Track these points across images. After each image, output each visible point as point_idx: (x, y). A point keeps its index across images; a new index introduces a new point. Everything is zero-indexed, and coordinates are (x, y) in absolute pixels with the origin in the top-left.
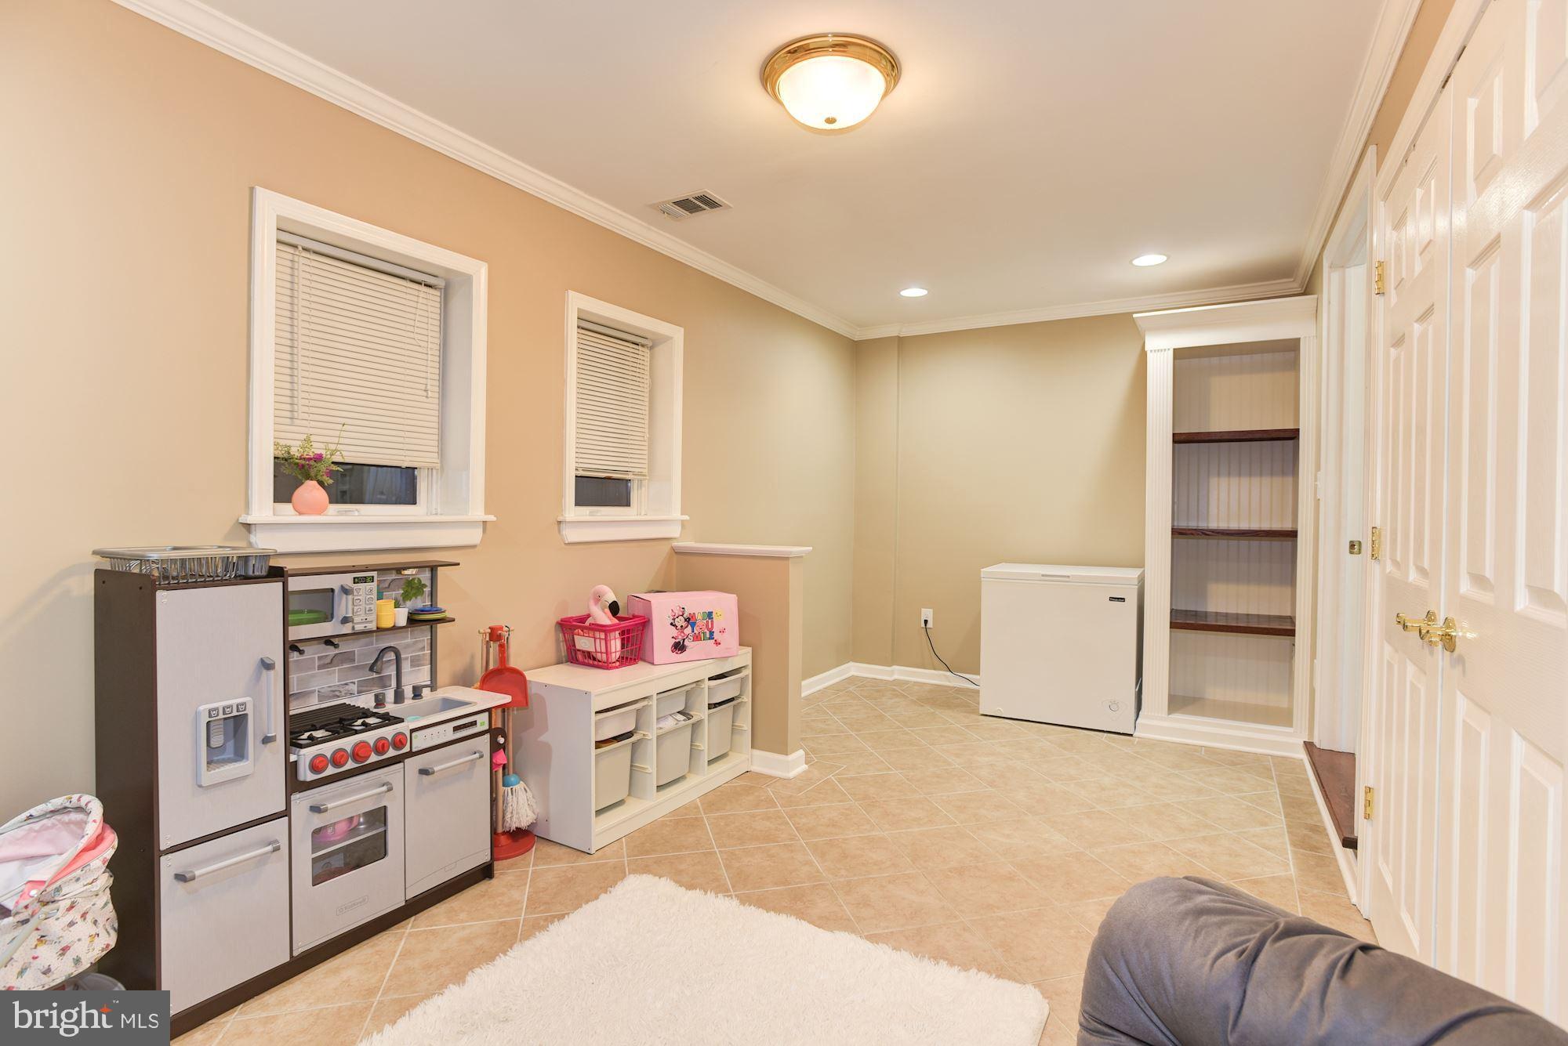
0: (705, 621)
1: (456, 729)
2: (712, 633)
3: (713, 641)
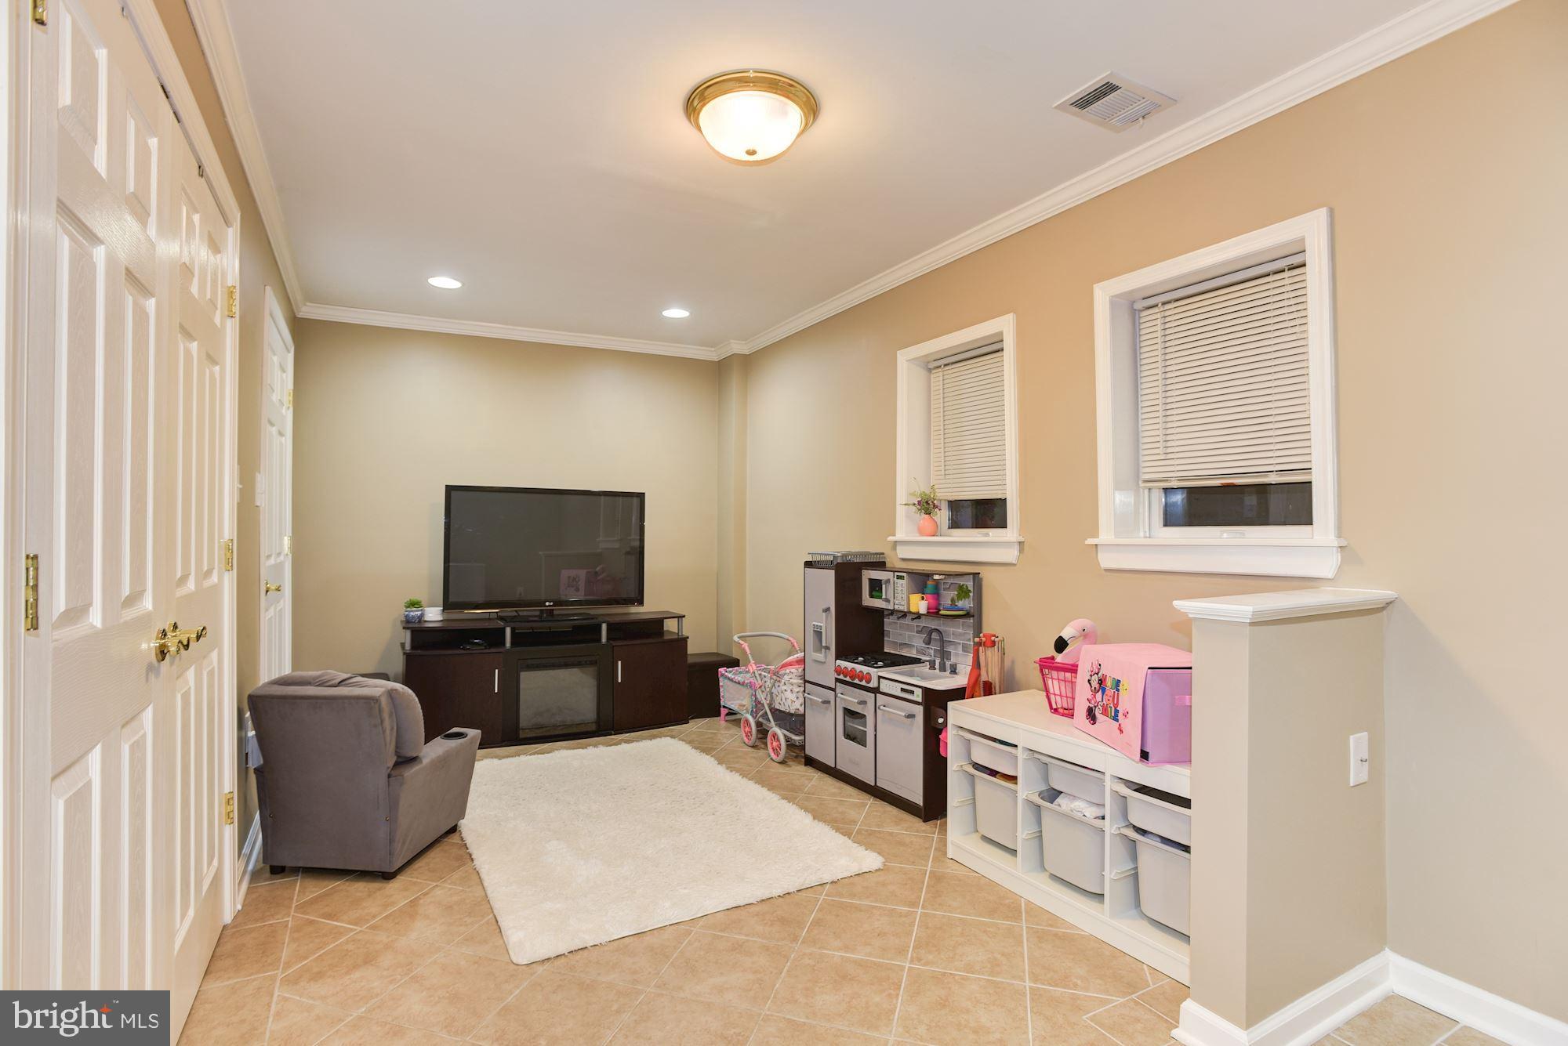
0: (1113, 691)
1: (903, 690)
2: (1116, 714)
3: (1118, 724)
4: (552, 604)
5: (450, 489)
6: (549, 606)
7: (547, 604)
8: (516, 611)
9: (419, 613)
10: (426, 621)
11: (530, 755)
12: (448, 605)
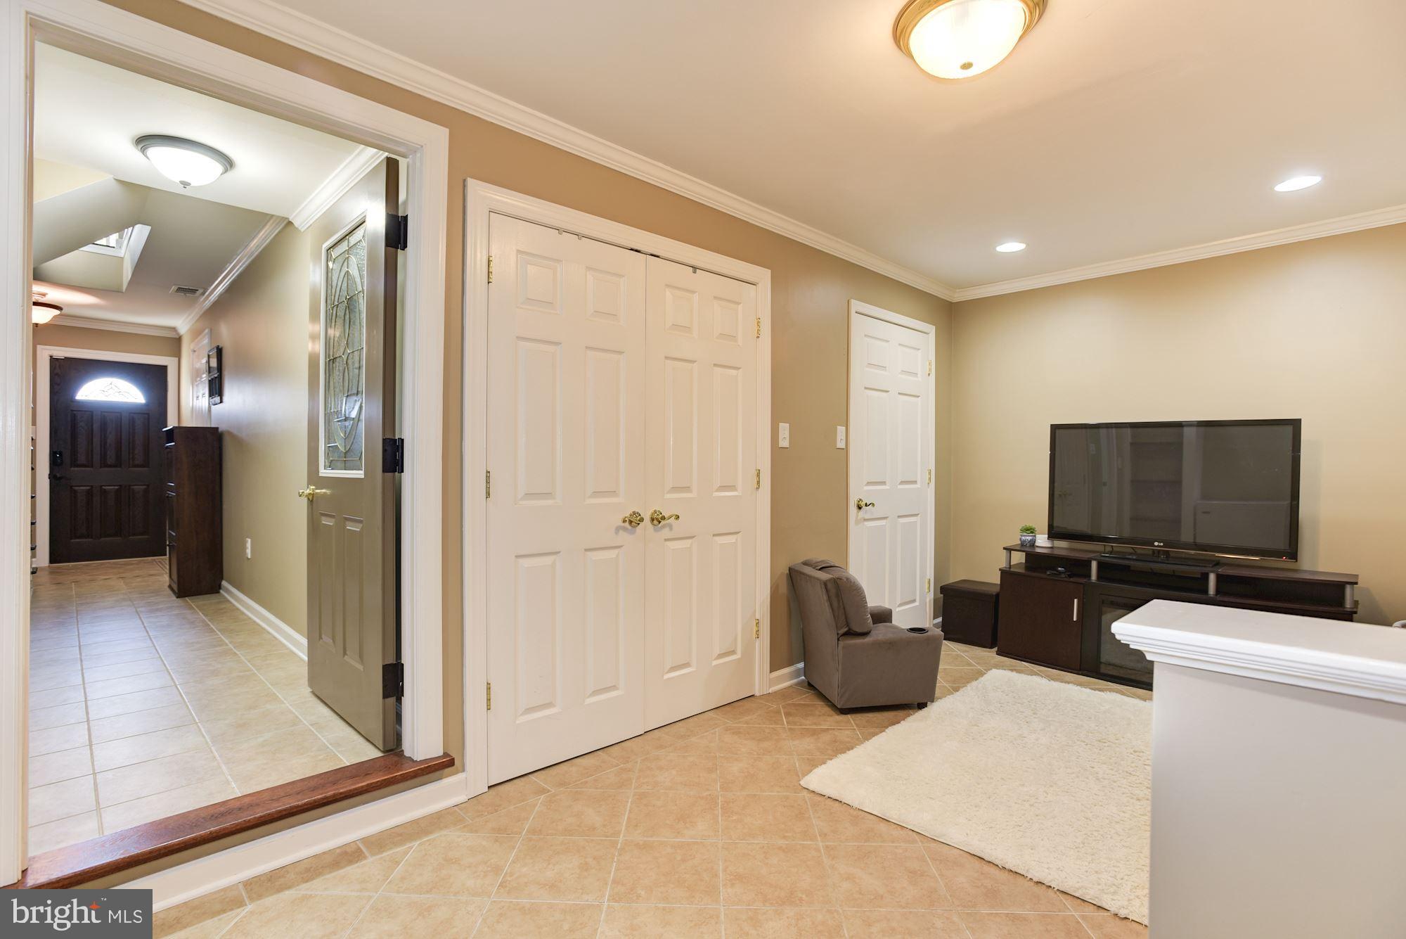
4: (1162, 544)
5: (1055, 428)
6: (1158, 546)
7: (1156, 544)
8: (1132, 548)
9: (1029, 538)
10: (1037, 546)
11: (1092, 689)
12: (1053, 534)
